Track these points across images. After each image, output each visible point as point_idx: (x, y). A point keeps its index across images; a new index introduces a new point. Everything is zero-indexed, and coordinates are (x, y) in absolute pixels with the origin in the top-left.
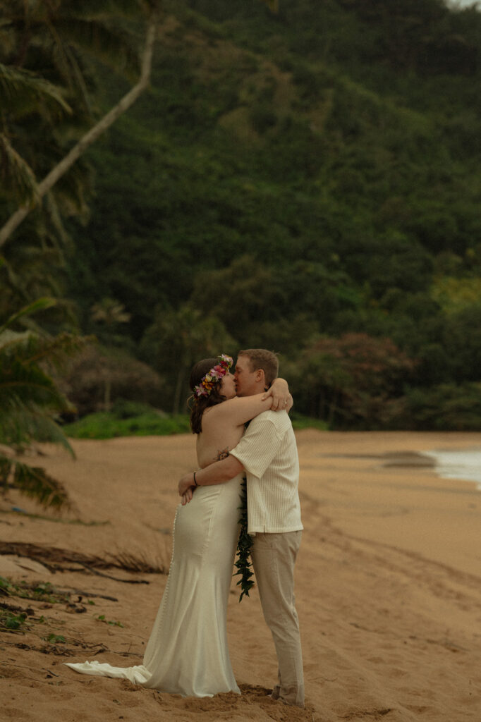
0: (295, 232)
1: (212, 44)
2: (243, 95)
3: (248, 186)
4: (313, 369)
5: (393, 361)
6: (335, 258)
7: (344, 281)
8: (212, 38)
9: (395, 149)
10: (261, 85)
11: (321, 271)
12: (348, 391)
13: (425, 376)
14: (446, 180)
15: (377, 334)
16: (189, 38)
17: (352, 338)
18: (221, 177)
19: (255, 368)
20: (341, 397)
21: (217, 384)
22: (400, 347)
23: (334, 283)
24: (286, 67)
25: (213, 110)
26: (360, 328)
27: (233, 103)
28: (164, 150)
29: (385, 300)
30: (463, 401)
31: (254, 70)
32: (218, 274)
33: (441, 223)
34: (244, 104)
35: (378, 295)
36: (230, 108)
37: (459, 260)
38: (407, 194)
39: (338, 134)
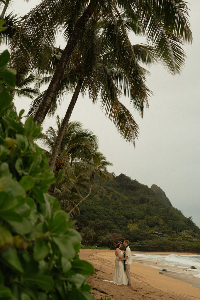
0: (106, 215)
2: (98, 192)
3: (98, 207)
4: (108, 239)
5: (121, 238)
6: (112, 220)
7: (113, 224)
9: (122, 202)
10: (101, 191)
11: (110, 222)
12: (113, 243)
14: (130, 207)
15: (119, 233)
17: (114, 234)
18: (94, 205)
19: (126, 242)
20: (112, 244)
21: (119, 245)
22: (122, 236)
24: (105, 188)
25: (93, 194)
26: (116, 232)
27: (96, 193)
31: (100, 188)
32: (93, 222)
33: (130, 215)
35: (119, 226)
36: (96, 194)
37: (132, 221)
38: (124, 209)
39: (113, 199)
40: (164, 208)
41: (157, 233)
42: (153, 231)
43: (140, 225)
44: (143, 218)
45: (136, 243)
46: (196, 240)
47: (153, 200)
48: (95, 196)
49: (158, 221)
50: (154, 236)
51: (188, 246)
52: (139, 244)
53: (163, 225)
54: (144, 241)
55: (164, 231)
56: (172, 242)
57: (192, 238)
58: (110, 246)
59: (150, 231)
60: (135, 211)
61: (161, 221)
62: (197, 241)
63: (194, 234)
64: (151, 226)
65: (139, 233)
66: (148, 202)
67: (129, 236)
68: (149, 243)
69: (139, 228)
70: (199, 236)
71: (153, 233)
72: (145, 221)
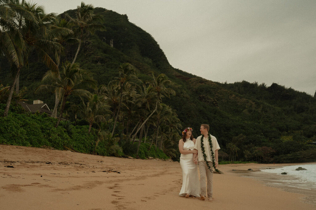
0: (255, 129)
1: (241, 99)
2: (246, 107)
3: (246, 122)
4: (256, 153)
5: (272, 151)
6: (262, 134)
7: (264, 138)
8: (241, 97)
9: (274, 114)
10: (249, 105)
11: (260, 136)
12: (263, 157)
13: (278, 154)
14: (284, 119)
15: (269, 146)
16: (237, 98)
17: (264, 147)
18: (241, 121)
22: (273, 149)
24: (254, 101)
25: (241, 110)
26: (266, 145)
28: (231, 117)
29: (272, 140)
30: (285, 158)
31: (248, 102)
33: (283, 126)
35: (270, 140)
36: (244, 109)
37: (287, 133)
38: (276, 122)
39: (263, 112)
41: (314, 142)
42: (311, 141)
43: (294, 137)
44: (299, 128)
45: (289, 155)
47: (313, 108)
48: (243, 111)
50: (310, 146)
52: (291, 156)
54: (297, 153)
58: (259, 160)
59: (307, 142)
60: (290, 122)
64: (309, 136)
65: (292, 145)
66: (308, 111)
67: (280, 148)
68: (303, 154)
69: (293, 139)
71: (309, 144)
72: (302, 131)
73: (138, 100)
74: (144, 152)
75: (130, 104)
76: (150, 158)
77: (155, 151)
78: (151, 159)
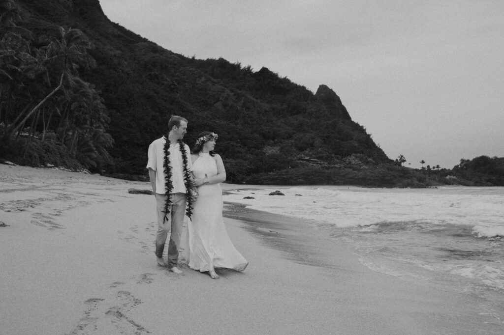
0: (229, 133)
1: (214, 85)
2: (221, 98)
3: (217, 121)
5: (248, 166)
6: (239, 140)
7: (240, 147)
8: (214, 83)
9: (259, 113)
10: (225, 96)
11: (235, 144)
12: (235, 174)
14: (272, 121)
15: (245, 160)
16: (208, 83)
17: (239, 160)
18: (211, 119)
22: (251, 163)
23: (237, 147)
24: (232, 91)
25: (213, 102)
26: (241, 158)
27: (218, 100)
28: (196, 111)
29: (251, 151)
30: (265, 177)
31: (224, 92)
33: (269, 132)
34: (221, 100)
35: (249, 150)
37: (273, 142)
38: (261, 125)
39: (244, 109)
40: (330, 122)
41: (307, 158)
42: (303, 155)
43: (282, 148)
44: (290, 137)
45: (271, 173)
46: (366, 167)
47: (313, 109)
48: (215, 105)
49: (314, 142)
50: (301, 163)
51: (351, 176)
52: (274, 176)
53: (321, 147)
54: (283, 171)
55: (321, 155)
56: (327, 171)
57: (361, 164)
59: (298, 156)
60: (279, 127)
61: (317, 141)
62: (366, 169)
63: (366, 159)
64: (302, 149)
65: (277, 160)
66: (305, 113)
67: (261, 163)
68: (290, 173)
69: (280, 152)
70: (374, 162)
71: (300, 159)
72: (293, 141)
73: (29, 66)
74: (39, 155)
75: (14, 72)
76: (49, 165)
77: (59, 156)
78: (51, 167)
